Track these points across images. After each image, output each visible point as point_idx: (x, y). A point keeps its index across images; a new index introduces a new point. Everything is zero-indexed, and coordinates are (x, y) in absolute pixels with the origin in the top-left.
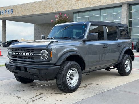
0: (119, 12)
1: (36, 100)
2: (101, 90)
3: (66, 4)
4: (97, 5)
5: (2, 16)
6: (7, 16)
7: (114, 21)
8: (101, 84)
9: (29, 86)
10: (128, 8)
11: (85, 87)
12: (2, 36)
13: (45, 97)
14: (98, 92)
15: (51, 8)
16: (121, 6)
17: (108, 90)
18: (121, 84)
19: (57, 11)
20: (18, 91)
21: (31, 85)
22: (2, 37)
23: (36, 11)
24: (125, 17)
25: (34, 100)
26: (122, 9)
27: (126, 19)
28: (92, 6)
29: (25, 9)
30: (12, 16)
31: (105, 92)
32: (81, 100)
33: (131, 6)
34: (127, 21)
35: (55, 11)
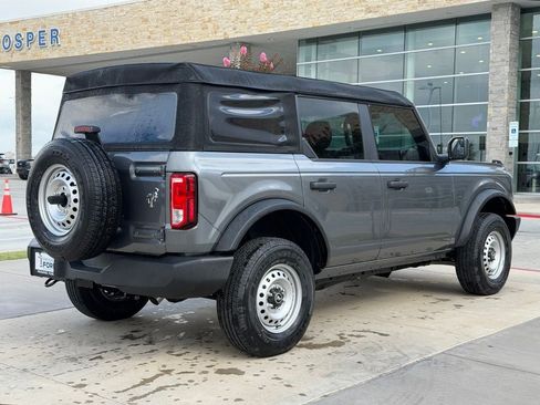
0: (480, 41)
1: (145, 396)
2: (400, 358)
3: (267, 6)
4: (391, 13)
5: (17, 57)
6: (35, 56)
7: (462, 74)
8: (398, 334)
9: (118, 339)
10: (514, 23)
11: (334, 344)
12: (17, 134)
13: (177, 385)
14: (386, 365)
15: (210, 25)
16: (487, 17)
17: (426, 360)
18: (480, 332)
19: (232, 35)
20: (74, 359)
21: (126, 337)
22: (18, 139)
23: (149, 37)
24: (503, 60)
25: (136, 398)
26: (493, 28)
27: (507, 68)
28: (370, 16)
29: (107, 29)
30: (55, 55)
31: (414, 364)
32: (317, 398)
33: (526, 15)
34: (511, 74)
35: (225, 34)
